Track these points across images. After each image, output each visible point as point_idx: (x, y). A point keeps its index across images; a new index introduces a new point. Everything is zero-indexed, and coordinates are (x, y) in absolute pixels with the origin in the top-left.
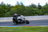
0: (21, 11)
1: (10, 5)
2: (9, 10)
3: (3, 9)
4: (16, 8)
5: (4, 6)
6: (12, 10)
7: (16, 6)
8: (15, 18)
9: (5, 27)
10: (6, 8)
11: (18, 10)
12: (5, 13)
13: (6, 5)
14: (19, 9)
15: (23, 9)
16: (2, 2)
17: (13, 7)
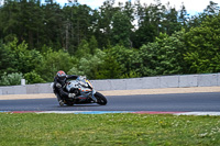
3: (217, 34)
8: (58, 85)
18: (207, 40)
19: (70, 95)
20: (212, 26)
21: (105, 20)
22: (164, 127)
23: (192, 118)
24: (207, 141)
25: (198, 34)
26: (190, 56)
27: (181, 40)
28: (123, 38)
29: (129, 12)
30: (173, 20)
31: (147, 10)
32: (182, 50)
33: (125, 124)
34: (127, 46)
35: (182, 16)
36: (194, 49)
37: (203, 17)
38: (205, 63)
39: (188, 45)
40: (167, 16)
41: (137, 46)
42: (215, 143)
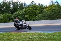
0: (56, 12)
1: (42, 5)
2: (42, 11)
3: (34, 10)
4: (50, 8)
5: (35, 6)
6: (45, 11)
7: (50, 6)
8: (16, 23)
9: (37, 33)
10: (37, 8)
11: (52, 11)
12: (36, 15)
13: (37, 5)
14: (54, 9)
15: (60, 10)
16: (33, 1)
17: (46, 7)
18: (31, 12)
19: (20, 26)
20: (33, 8)
21: (3, 6)
22: (19, 36)
23: (27, 33)
24: (31, 40)
25: (29, 10)
26: (27, 16)
27: (24, 12)
28: (8, 11)
29: (10, 4)
30: (22, 6)
31: (15, 3)
32: (24, 14)
33: (8, 36)
34: (9, 13)
35: (24, 5)
36: (28, 14)
37: (30, 5)
38: (31, 18)
39: (26, 13)
40: (20, 5)
41: (12, 13)
42: (33, 40)
